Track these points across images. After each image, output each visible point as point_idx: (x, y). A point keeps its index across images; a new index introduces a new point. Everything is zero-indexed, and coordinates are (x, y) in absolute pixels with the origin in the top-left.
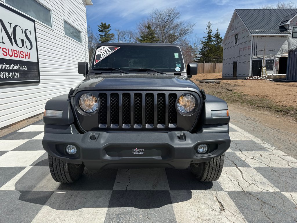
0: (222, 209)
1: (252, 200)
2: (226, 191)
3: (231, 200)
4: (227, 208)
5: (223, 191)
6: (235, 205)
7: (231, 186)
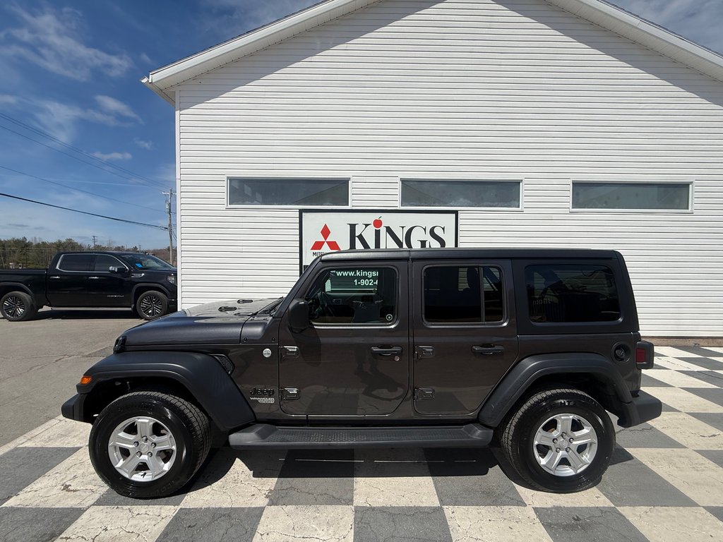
0: (66, 488)
1: (32, 537)
2: (89, 507)
3: (67, 507)
4: (62, 494)
5: (93, 505)
6: (54, 507)
7: (92, 522)
